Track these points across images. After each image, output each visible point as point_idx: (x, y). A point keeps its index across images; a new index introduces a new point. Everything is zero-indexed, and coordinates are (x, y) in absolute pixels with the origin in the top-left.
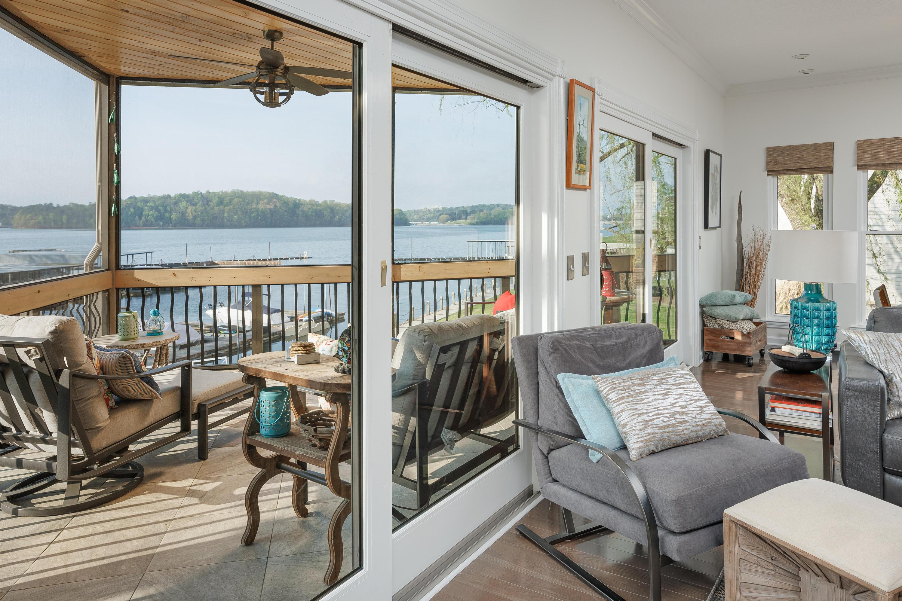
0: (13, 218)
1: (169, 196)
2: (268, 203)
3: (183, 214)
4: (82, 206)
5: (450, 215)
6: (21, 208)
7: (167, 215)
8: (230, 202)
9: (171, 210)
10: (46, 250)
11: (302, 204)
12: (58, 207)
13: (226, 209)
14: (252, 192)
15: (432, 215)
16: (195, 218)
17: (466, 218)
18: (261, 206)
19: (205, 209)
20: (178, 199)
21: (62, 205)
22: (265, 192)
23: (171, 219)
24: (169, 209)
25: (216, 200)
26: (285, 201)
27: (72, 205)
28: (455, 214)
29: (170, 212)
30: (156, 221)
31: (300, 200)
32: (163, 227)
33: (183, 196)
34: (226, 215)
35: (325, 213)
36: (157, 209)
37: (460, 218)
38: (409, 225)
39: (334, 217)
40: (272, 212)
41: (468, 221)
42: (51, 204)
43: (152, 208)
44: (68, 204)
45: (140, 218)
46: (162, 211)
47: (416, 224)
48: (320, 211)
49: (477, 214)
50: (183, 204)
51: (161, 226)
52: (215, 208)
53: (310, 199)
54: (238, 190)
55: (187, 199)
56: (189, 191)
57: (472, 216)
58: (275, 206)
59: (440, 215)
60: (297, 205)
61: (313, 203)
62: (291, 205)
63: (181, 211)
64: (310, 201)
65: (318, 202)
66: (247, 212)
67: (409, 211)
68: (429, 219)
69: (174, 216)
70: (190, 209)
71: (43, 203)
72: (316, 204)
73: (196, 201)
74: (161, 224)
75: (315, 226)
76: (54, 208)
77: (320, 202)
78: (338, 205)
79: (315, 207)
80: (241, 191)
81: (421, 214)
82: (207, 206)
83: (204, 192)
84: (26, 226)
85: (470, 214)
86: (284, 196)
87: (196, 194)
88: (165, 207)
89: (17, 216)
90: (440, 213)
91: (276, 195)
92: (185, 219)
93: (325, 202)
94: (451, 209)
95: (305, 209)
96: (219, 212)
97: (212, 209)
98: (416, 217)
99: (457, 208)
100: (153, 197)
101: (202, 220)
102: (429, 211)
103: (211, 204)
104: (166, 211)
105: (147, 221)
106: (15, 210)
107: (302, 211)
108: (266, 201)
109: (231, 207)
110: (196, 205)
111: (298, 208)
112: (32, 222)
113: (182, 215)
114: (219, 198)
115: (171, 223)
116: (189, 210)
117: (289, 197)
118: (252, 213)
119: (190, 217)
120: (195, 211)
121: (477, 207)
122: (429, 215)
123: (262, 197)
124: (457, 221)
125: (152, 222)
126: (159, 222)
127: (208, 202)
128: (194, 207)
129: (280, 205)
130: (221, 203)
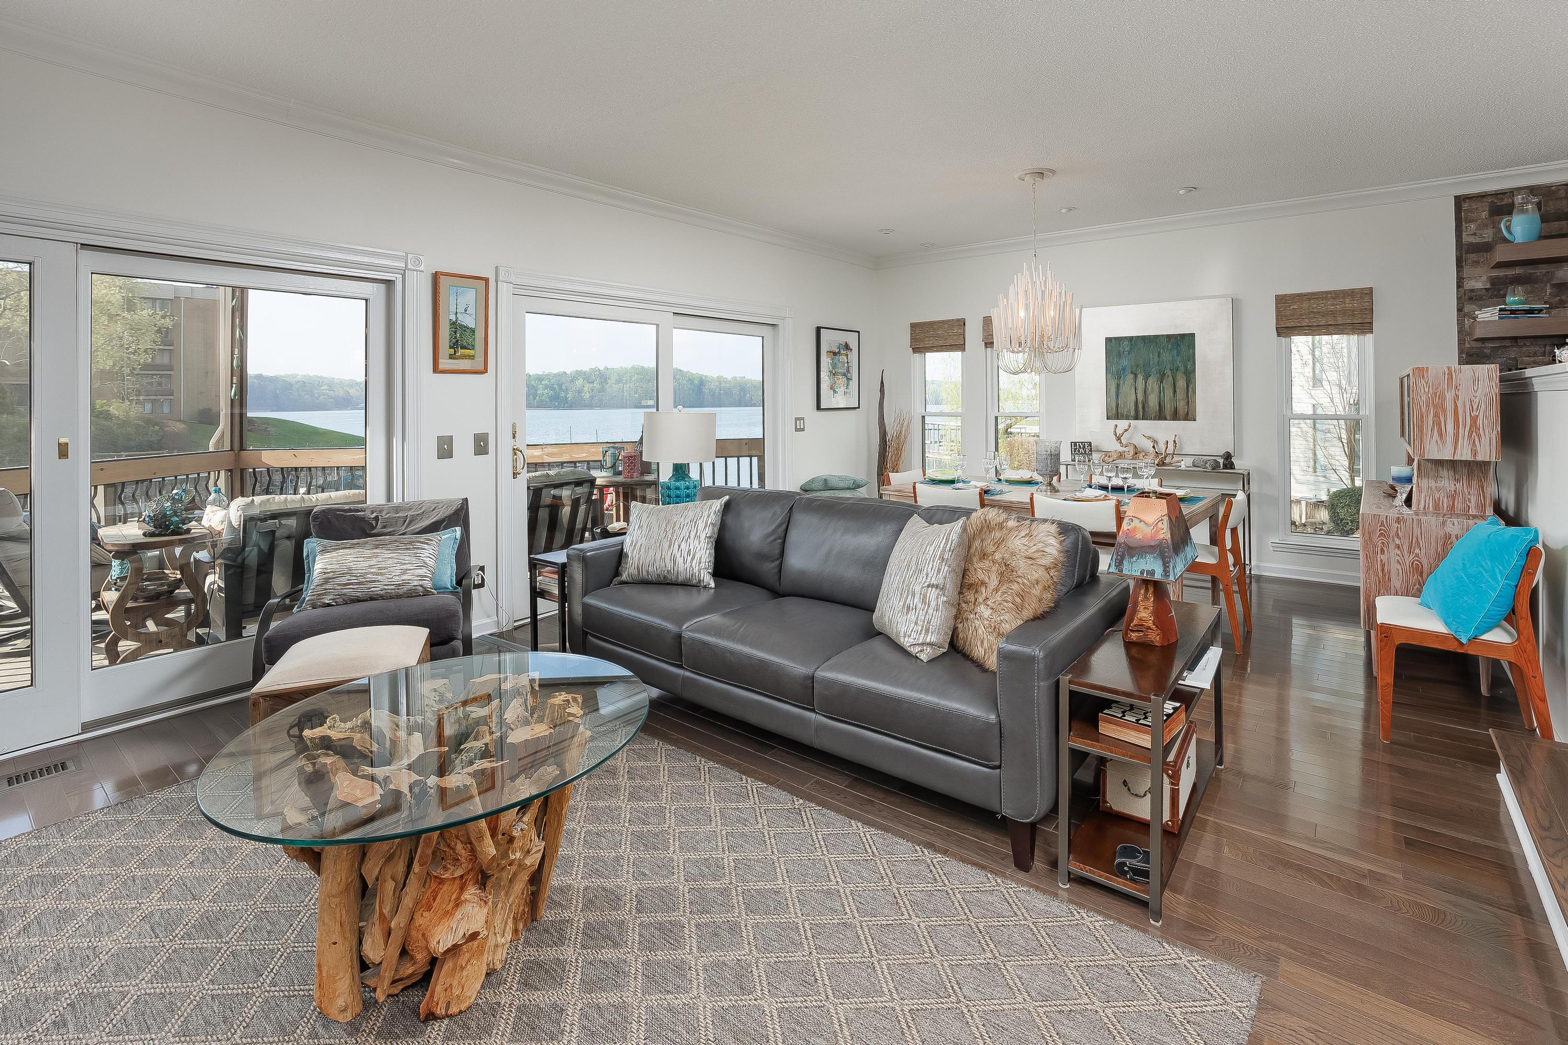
1: (565, 373)
7: (563, 394)
9: (567, 389)
11: (708, 382)
13: (626, 387)
16: (592, 397)
19: (603, 387)
20: (574, 377)
23: (567, 398)
24: (564, 388)
25: (614, 378)
29: (566, 391)
31: (706, 377)
32: (557, 408)
33: (579, 373)
34: (626, 394)
35: (735, 391)
36: (552, 388)
39: (746, 396)
43: (546, 387)
45: (534, 398)
46: (557, 389)
48: (729, 388)
50: (579, 382)
53: (718, 375)
55: (584, 376)
56: (586, 368)
60: (703, 381)
61: (720, 380)
62: (696, 382)
63: (577, 389)
65: (727, 379)
69: (570, 396)
70: (587, 386)
72: (726, 381)
73: (594, 378)
74: (557, 404)
77: (729, 378)
79: (723, 385)
80: (642, 367)
82: (605, 384)
83: (601, 368)
86: (688, 372)
87: (593, 370)
88: (560, 386)
91: (680, 371)
92: (582, 399)
93: (735, 378)
95: (712, 387)
96: (618, 391)
97: (611, 387)
100: (548, 375)
101: (600, 400)
103: (609, 381)
104: (561, 389)
105: (541, 401)
107: (709, 388)
109: (631, 385)
110: (593, 383)
111: (705, 386)
113: (579, 394)
114: (618, 375)
115: (567, 403)
116: (586, 389)
117: (694, 373)
119: (587, 396)
120: (592, 390)
125: (546, 402)
126: (553, 402)
127: (606, 379)
128: (592, 385)
129: (685, 382)
130: (619, 381)
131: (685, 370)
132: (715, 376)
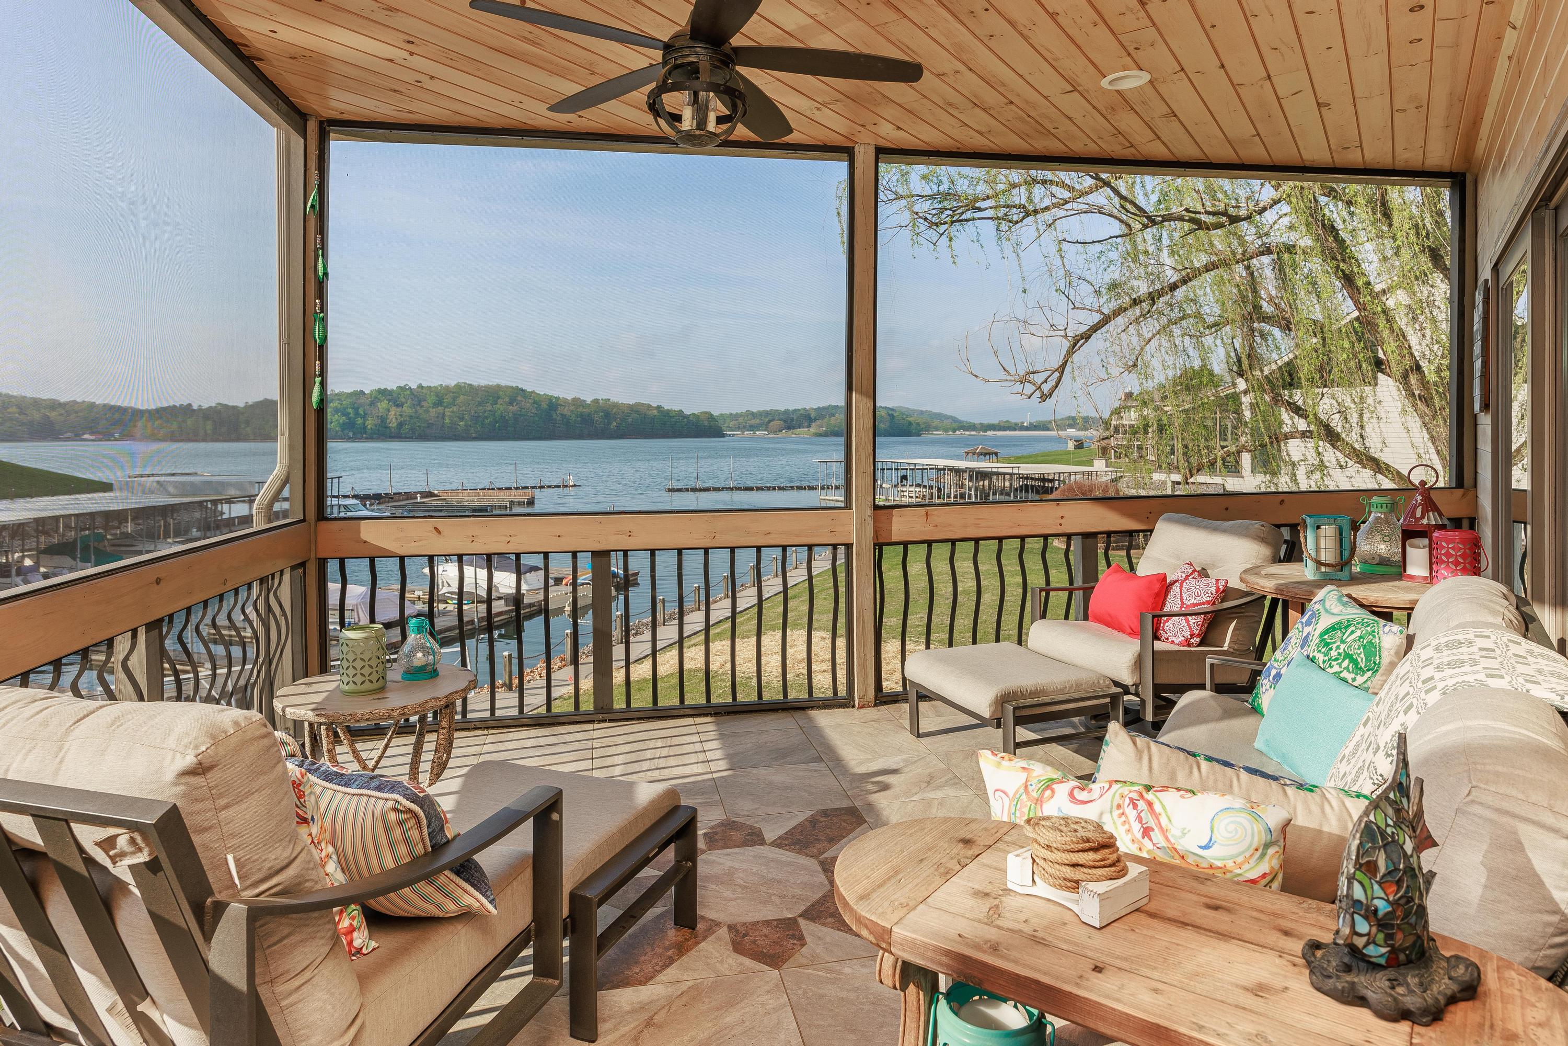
0: (135, 426)
1: (362, 392)
2: (511, 404)
3: (383, 419)
4: (234, 408)
5: (785, 421)
6: (148, 411)
7: (359, 421)
8: (453, 403)
9: (365, 414)
10: (182, 474)
11: (561, 405)
12: (200, 409)
13: (448, 412)
14: (486, 387)
15: (758, 421)
16: (400, 425)
17: (809, 426)
18: (500, 407)
19: (416, 411)
20: (376, 398)
21: (205, 406)
22: (507, 387)
23: (365, 427)
24: (362, 413)
25: (431, 399)
26: (535, 399)
27: (219, 407)
28: (792, 420)
29: (364, 417)
30: (343, 429)
31: (558, 398)
32: (353, 440)
33: (383, 393)
34: (447, 421)
35: (596, 417)
36: (344, 412)
37: (800, 427)
38: (724, 436)
39: (609, 424)
40: (516, 418)
41: (812, 430)
42: (190, 405)
43: (336, 411)
44: (214, 405)
46: (352, 415)
47: (734, 435)
48: (589, 415)
49: (826, 420)
50: (383, 405)
51: (350, 438)
52: (431, 410)
53: (573, 397)
54: (465, 383)
55: (390, 397)
56: (392, 386)
57: (818, 422)
58: (521, 408)
59: (770, 421)
60: (553, 404)
61: (577, 402)
62: (544, 406)
63: (380, 415)
64: (574, 399)
65: (585, 401)
66: (478, 417)
67: (722, 415)
68: (753, 428)
69: (370, 423)
70: (394, 412)
71: (177, 404)
72: (583, 404)
73: (403, 400)
74: (351, 434)
75: (581, 437)
76: (194, 410)
77: (589, 401)
78: (616, 405)
79: (581, 409)
80: (470, 385)
81: (741, 420)
82: (418, 408)
83: (414, 386)
84: (153, 437)
85: (815, 420)
86: (533, 392)
87: (402, 389)
88: (356, 410)
89: (140, 424)
90: (770, 418)
91: (522, 390)
92: (387, 427)
93: (596, 401)
94: (786, 412)
95: (566, 411)
96: (437, 417)
97: (427, 411)
98: (732, 424)
99: (795, 410)
101: (412, 429)
102: (753, 415)
103: (425, 404)
104: (357, 414)
106: (138, 413)
107: (562, 415)
108: (507, 399)
109: (455, 408)
110: (402, 405)
111: (556, 410)
112: (162, 432)
113: (382, 421)
114: (437, 395)
115: (365, 432)
116: (392, 414)
117: (542, 393)
118: (487, 418)
119: (394, 424)
120: (401, 415)
121: (824, 408)
122: (753, 422)
123: (501, 393)
124: (795, 431)
125: (337, 433)
126: (346, 431)
127: (420, 401)
128: (399, 410)
129: (528, 405)
130: (439, 403)
131: (529, 389)
132: (569, 397)
